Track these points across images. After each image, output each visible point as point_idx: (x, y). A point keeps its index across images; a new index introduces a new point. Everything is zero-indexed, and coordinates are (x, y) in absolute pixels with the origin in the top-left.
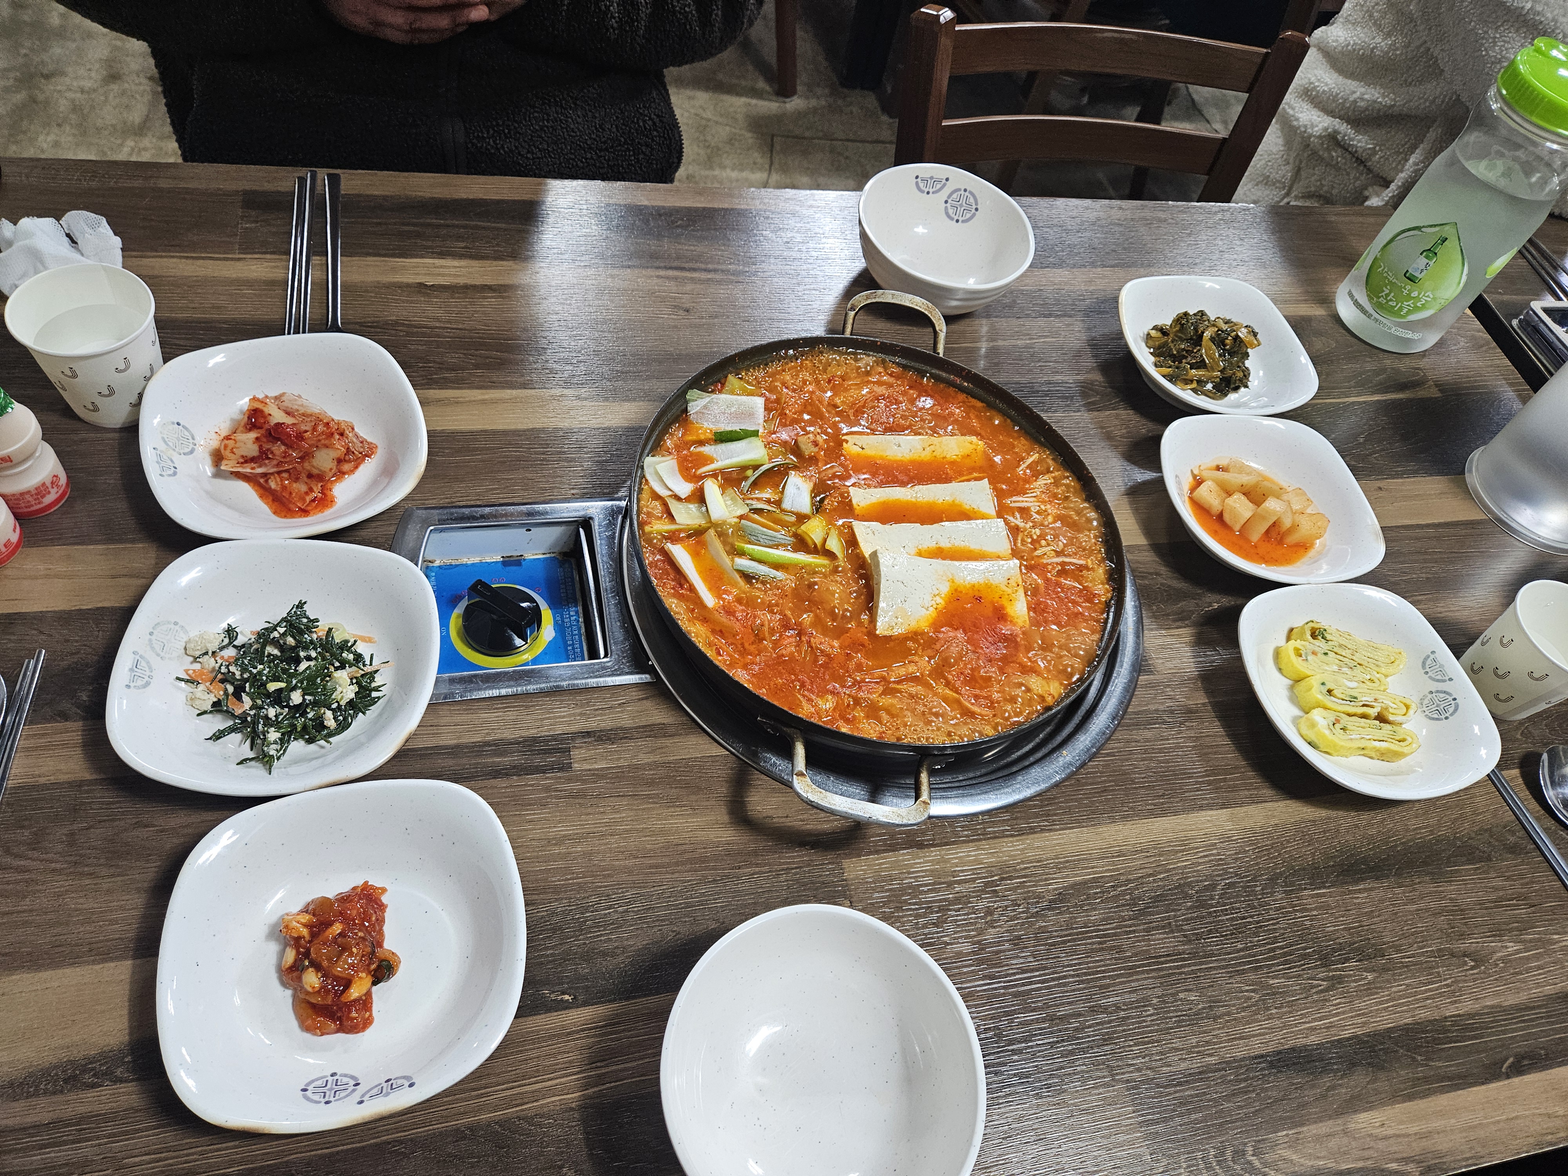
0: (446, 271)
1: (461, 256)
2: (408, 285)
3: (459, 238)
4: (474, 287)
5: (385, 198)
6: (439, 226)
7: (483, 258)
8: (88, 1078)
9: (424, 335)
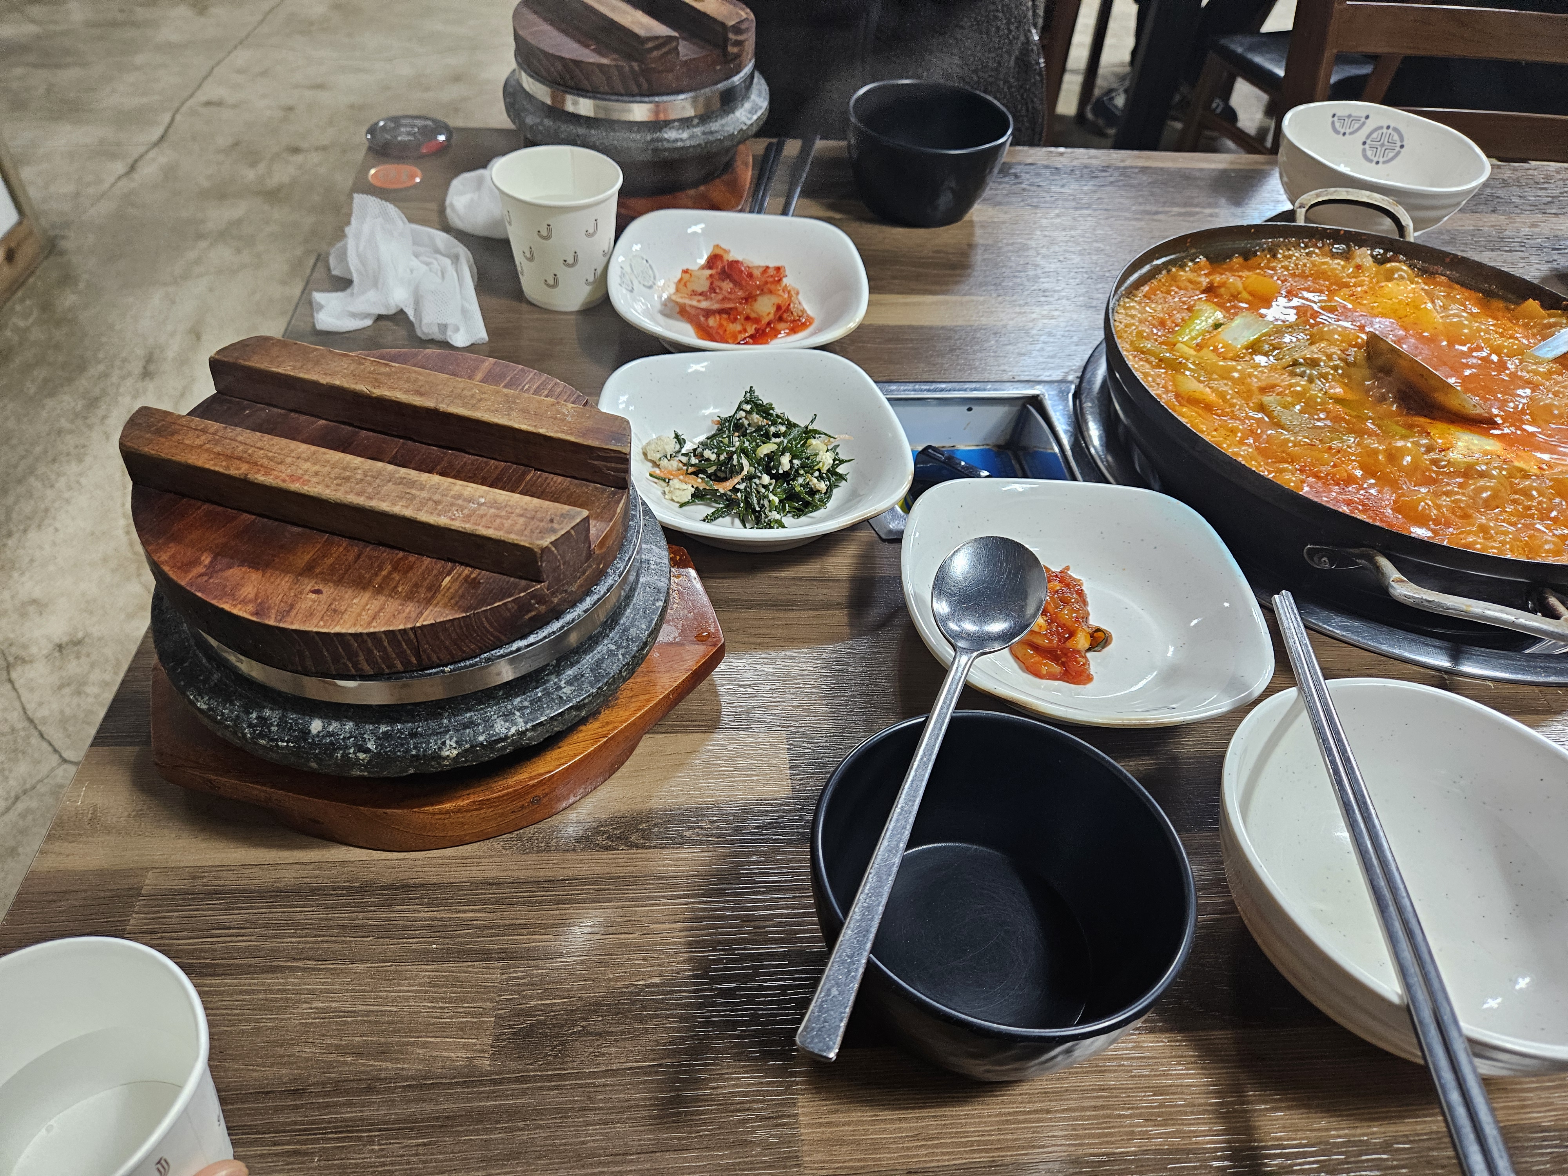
8: (601, 840)
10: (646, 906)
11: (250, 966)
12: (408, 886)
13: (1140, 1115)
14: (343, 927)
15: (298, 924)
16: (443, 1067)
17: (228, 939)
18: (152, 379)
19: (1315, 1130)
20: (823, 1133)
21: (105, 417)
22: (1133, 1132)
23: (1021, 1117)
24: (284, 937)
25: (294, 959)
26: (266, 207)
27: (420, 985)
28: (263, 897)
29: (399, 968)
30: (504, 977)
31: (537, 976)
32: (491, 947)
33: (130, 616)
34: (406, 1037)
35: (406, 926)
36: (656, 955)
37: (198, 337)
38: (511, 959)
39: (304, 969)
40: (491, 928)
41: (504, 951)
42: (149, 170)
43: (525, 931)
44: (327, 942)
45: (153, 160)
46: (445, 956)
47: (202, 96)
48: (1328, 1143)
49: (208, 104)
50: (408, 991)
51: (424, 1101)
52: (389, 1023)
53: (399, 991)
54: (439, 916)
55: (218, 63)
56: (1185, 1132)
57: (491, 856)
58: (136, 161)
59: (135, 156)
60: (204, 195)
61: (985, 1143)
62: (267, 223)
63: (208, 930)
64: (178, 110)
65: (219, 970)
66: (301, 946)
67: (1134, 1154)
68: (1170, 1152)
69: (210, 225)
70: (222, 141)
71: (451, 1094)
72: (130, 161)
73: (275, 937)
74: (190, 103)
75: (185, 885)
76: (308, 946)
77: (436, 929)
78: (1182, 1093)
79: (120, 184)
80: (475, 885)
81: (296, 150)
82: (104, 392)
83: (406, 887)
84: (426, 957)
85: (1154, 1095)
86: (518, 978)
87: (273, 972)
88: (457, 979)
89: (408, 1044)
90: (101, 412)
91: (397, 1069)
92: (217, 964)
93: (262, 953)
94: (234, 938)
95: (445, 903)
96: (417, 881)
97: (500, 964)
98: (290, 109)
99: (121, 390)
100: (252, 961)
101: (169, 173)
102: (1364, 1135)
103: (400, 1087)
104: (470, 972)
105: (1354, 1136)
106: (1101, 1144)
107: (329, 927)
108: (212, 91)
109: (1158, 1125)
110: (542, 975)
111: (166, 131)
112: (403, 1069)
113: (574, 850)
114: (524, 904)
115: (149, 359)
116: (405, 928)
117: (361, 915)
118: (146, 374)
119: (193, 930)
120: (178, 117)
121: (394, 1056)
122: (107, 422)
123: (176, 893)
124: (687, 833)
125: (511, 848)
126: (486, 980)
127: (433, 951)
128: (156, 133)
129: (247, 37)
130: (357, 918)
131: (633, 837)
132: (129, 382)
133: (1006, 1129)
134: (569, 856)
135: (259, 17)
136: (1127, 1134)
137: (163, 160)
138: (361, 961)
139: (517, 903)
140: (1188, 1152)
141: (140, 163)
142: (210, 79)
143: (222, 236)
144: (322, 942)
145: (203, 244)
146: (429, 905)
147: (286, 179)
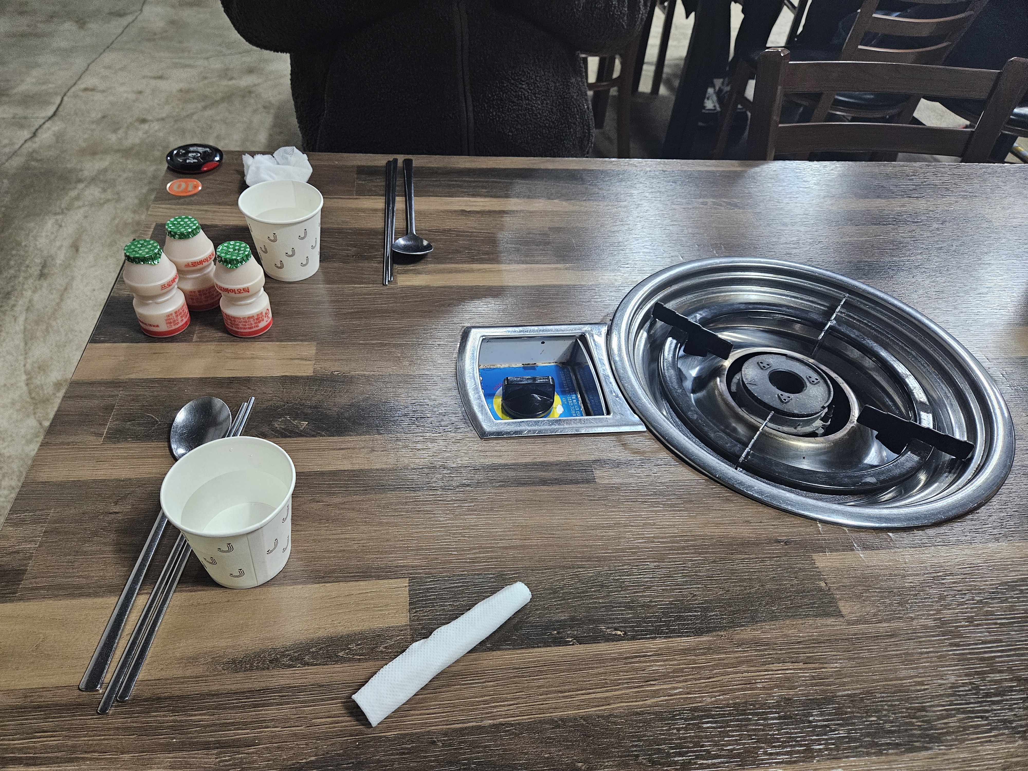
0: (478, 204)
1: (485, 196)
2: (455, 211)
3: (483, 187)
4: (495, 212)
5: (438, 168)
6: (470, 182)
7: (499, 197)
8: (285, 660)
9: (467, 236)
10: (311, 706)
11: (58, 758)
12: (159, 698)
14: (118, 728)
15: (89, 728)
17: (45, 739)
18: (45, 279)
21: (14, 306)
24: (81, 737)
25: (86, 752)
26: (124, 160)
28: (69, 709)
29: (152, 756)
30: (217, 760)
31: (238, 759)
32: (211, 739)
33: (29, 442)
35: (158, 727)
36: (314, 741)
37: (77, 250)
38: (222, 747)
39: (90, 759)
40: (211, 726)
41: (218, 742)
42: (46, 136)
43: (232, 728)
44: (107, 739)
45: (49, 129)
46: (181, 747)
47: (82, 85)
49: (86, 90)
54: (178, 719)
55: (93, 61)
57: (214, 675)
58: (37, 130)
59: (37, 126)
60: (83, 152)
62: (124, 171)
63: (32, 733)
64: (65, 95)
65: (38, 762)
66: (91, 742)
69: (86, 173)
70: (94, 115)
72: (33, 129)
73: (74, 737)
74: (73, 89)
75: (20, 702)
76: (95, 742)
77: (176, 728)
79: (27, 145)
80: (203, 696)
81: (144, 121)
82: (14, 288)
83: (159, 699)
84: (168, 748)
86: (226, 761)
87: (73, 762)
88: (187, 763)
90: (11, 302)
92: (37, 757)
93: (66, 749)
94: (48, 739)
95: (184, 710)
96: (166, 695)
97: (215, 751)
98: (140, 92)
99: (25, 286)
100: (59, 754)
101: (59, 137)
104: (196, 758)
107: (109, 729)
108: (89, 81)
110: (241, 758)
111: (57, 109)
113: (268, 669)
114: (233, 708)
115: (44, 266)
116: (156, 728)
117: (129, 720)
118: (42, 275)
119: (24, 733)
120: (66, 99)
122: (15, 309)
123: (14, 708)
124: (341, 654)
125: (228, 669)
126: (206, 763)
127: (174, 744)
128: (50, 110)
129: (112, 43)
130: (126, 722)
131: (307, 658)
132: (30, 281)
134: (265, 673)
135: (120, 30)
137: (56, 128)
138: (128, 752)
139: (229, 708)
141: (39, 131)
142: (87, 72)
143: (93, 180)
144: (104, 739)
145: (81, 186)
146: (173, 711)
147: (137, 141)
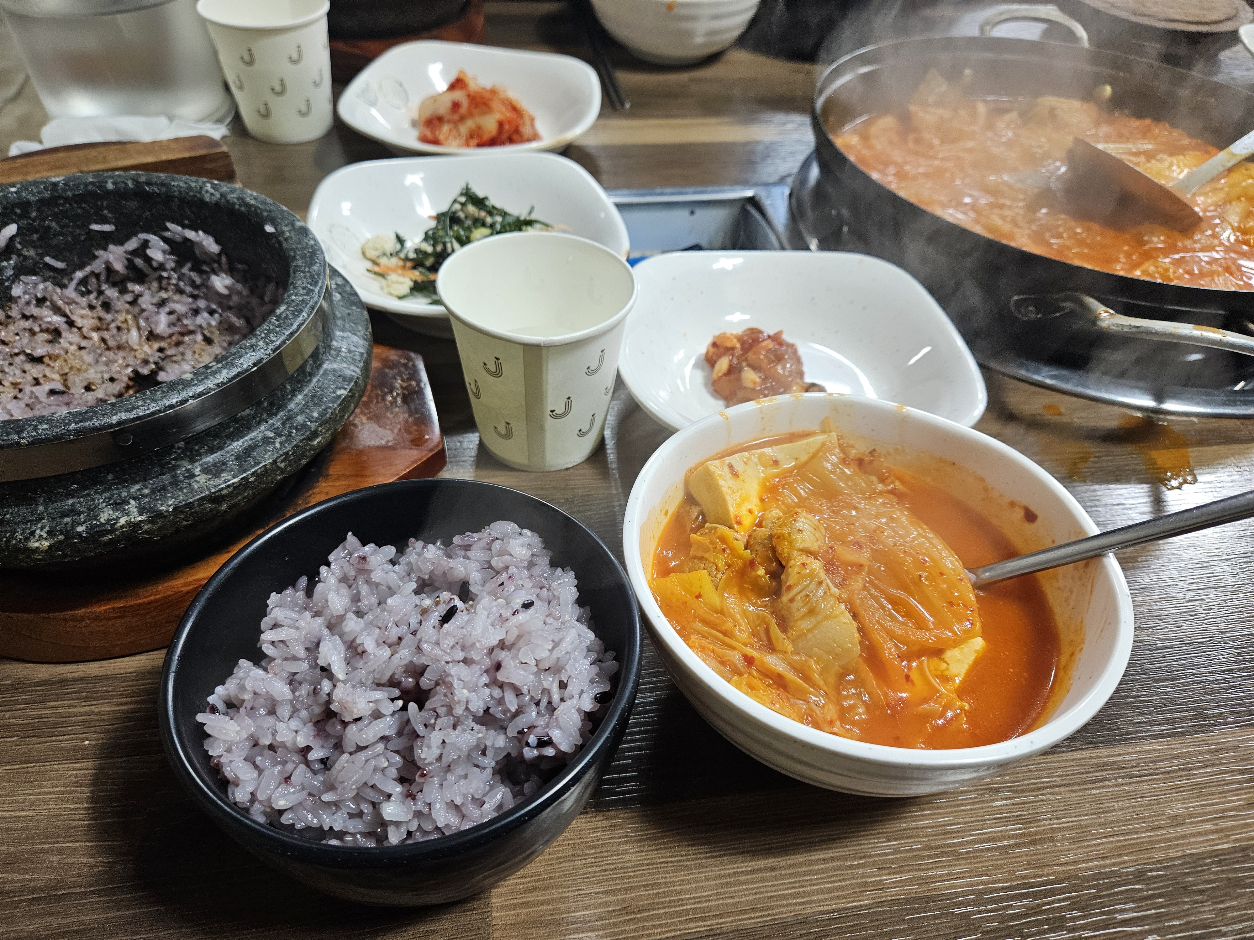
12: (67, 680)
13: (874, 864)
16: (79, 875)
19: (1062, 864)
20: (518, 915)
22: (866, 882)
23: (743, 878)
27: (65, 785)
29: (43, 768)
34: (40, 843)
35: (57, 723)
48: (1077, 877)
50: (49, 793)
51: (51, 914)
52: (22, 829)
53: (39, 794)
56: (923, 878)
61: (702, 910)
67: (869, 907)
68: (907, 901)
71: (84, 905)
77: (90, 724)
78: (919, 836)
84: (74, 755)
85: (889, 841)
89: (42, 851)
91: (26, 880)
96: (76, 675)
102: (1114, 865)
103: (25, 901)
105: (1105, 866)
106: (831, 899)
109: (894, 873)
112: (31, 880)
116: (55, 725)
121: (23, 866)
133: (725, 893)
136: (860, 885)
140: (929, 899)
